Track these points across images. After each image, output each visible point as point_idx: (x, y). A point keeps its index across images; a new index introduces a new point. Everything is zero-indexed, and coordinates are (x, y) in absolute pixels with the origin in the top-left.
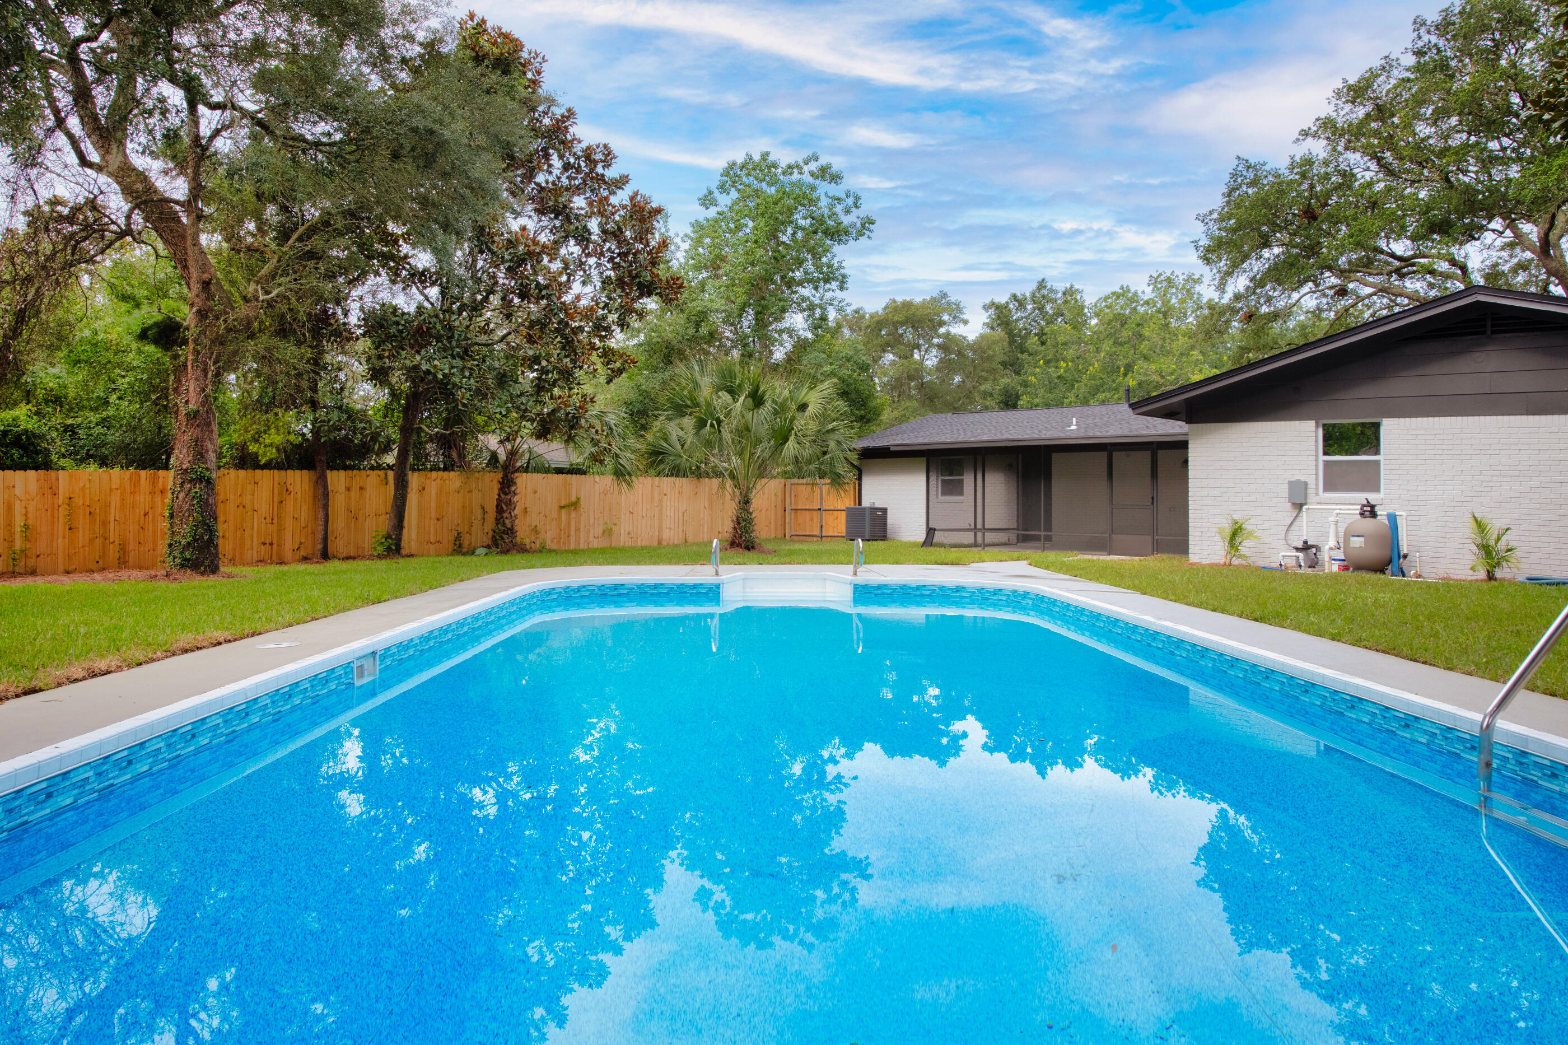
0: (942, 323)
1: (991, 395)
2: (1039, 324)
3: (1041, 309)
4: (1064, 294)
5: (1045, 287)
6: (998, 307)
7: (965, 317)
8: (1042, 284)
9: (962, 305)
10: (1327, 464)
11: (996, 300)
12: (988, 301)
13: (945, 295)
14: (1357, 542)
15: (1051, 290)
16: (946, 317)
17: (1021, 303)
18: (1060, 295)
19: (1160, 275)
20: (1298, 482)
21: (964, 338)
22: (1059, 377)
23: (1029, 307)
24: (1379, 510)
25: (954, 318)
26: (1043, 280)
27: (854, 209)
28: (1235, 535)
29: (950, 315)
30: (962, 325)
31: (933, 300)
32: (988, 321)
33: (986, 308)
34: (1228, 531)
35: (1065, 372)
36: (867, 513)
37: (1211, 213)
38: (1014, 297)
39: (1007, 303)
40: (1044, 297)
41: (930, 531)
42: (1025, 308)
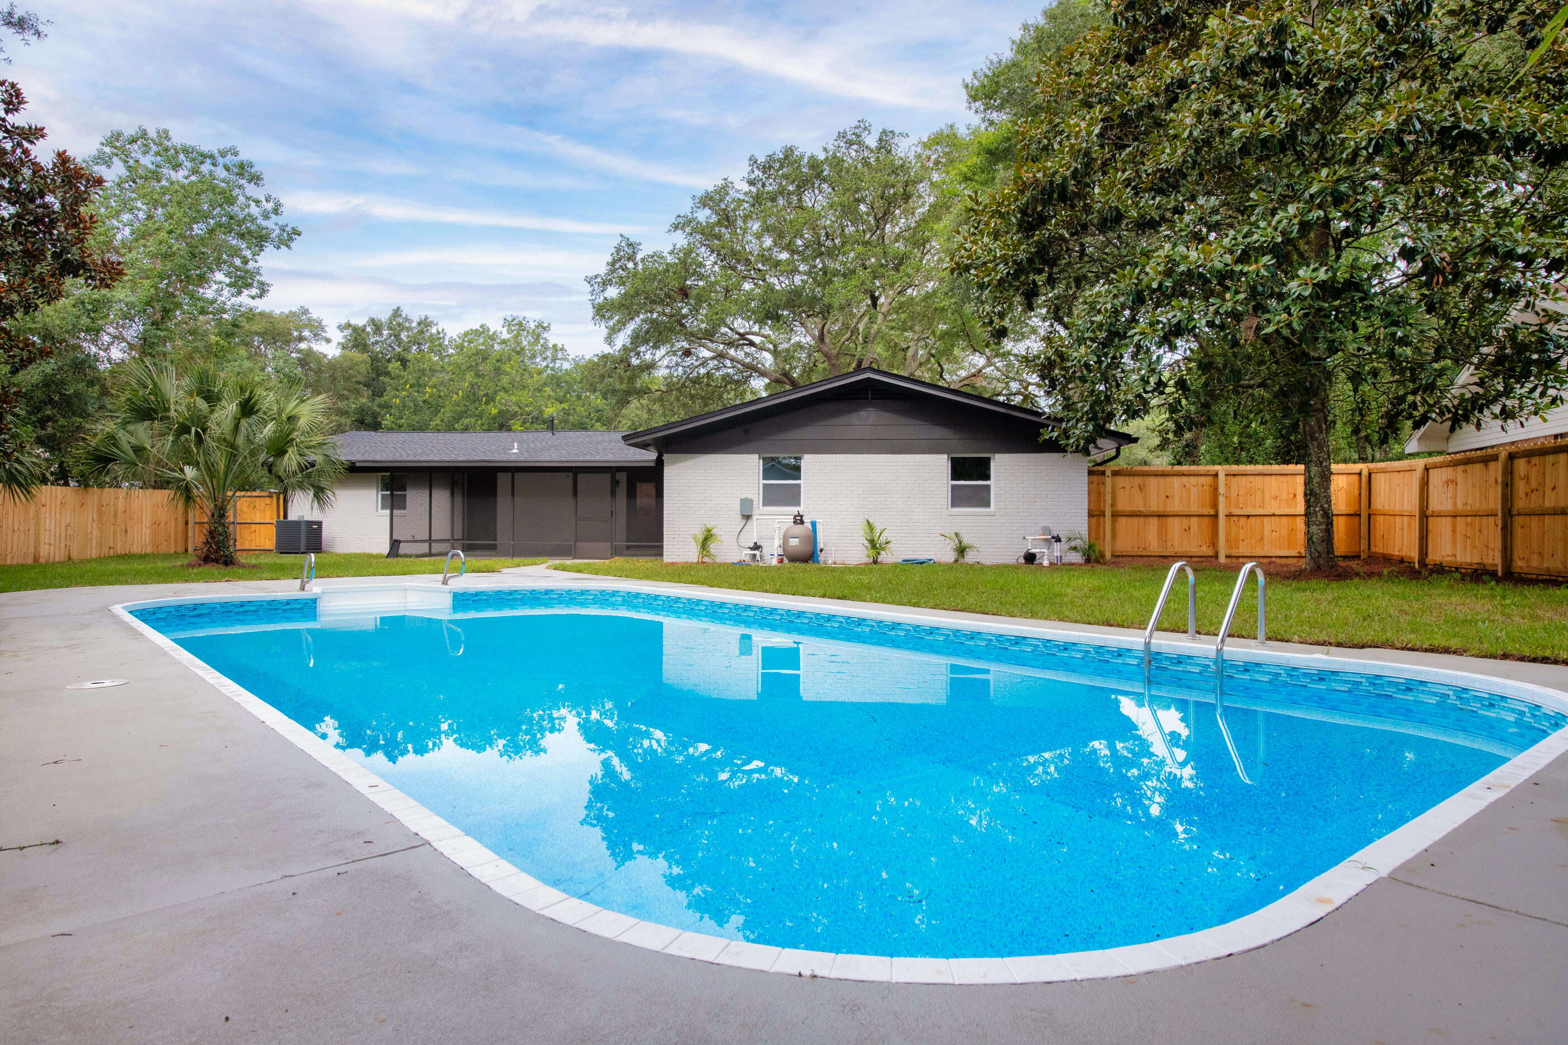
0: (301, 339)
1: (347, 413)
2: (394, 349)
3: (397, 336)
4: (419, 324)
5: (400, 316)
6: (355, 329)
7: (328, 335)
8: (397, 313)
9: (324, 323)
10: (765, 485)
11: (353, 322)
12: (343, 322)
13: (306, 312)
14: (794, 542)
15: (407, 319)
16: (306, 333)
17: (377, 327)
18: (414, 324)
19: (514, 319)
20: (747, 499)
21: (325, 356)
22: (424, 401)
23: (385, 332)
24: (805, 519)
25: (315, 335)
26: (398, 309)
27: (272, 216)
28: (707, 540)
29: (312, 331)
30: (324, 343)
31: (293, 314)
32: (343, 341)
33: (341, 328)
34: (701, 538)
35: (430, 397)
36: (303, 528)
37: (596, 277)
38: (372, 321)
39: (365, 326)
40: (399, 324)
41: (395, 544)
42: (381, 334)
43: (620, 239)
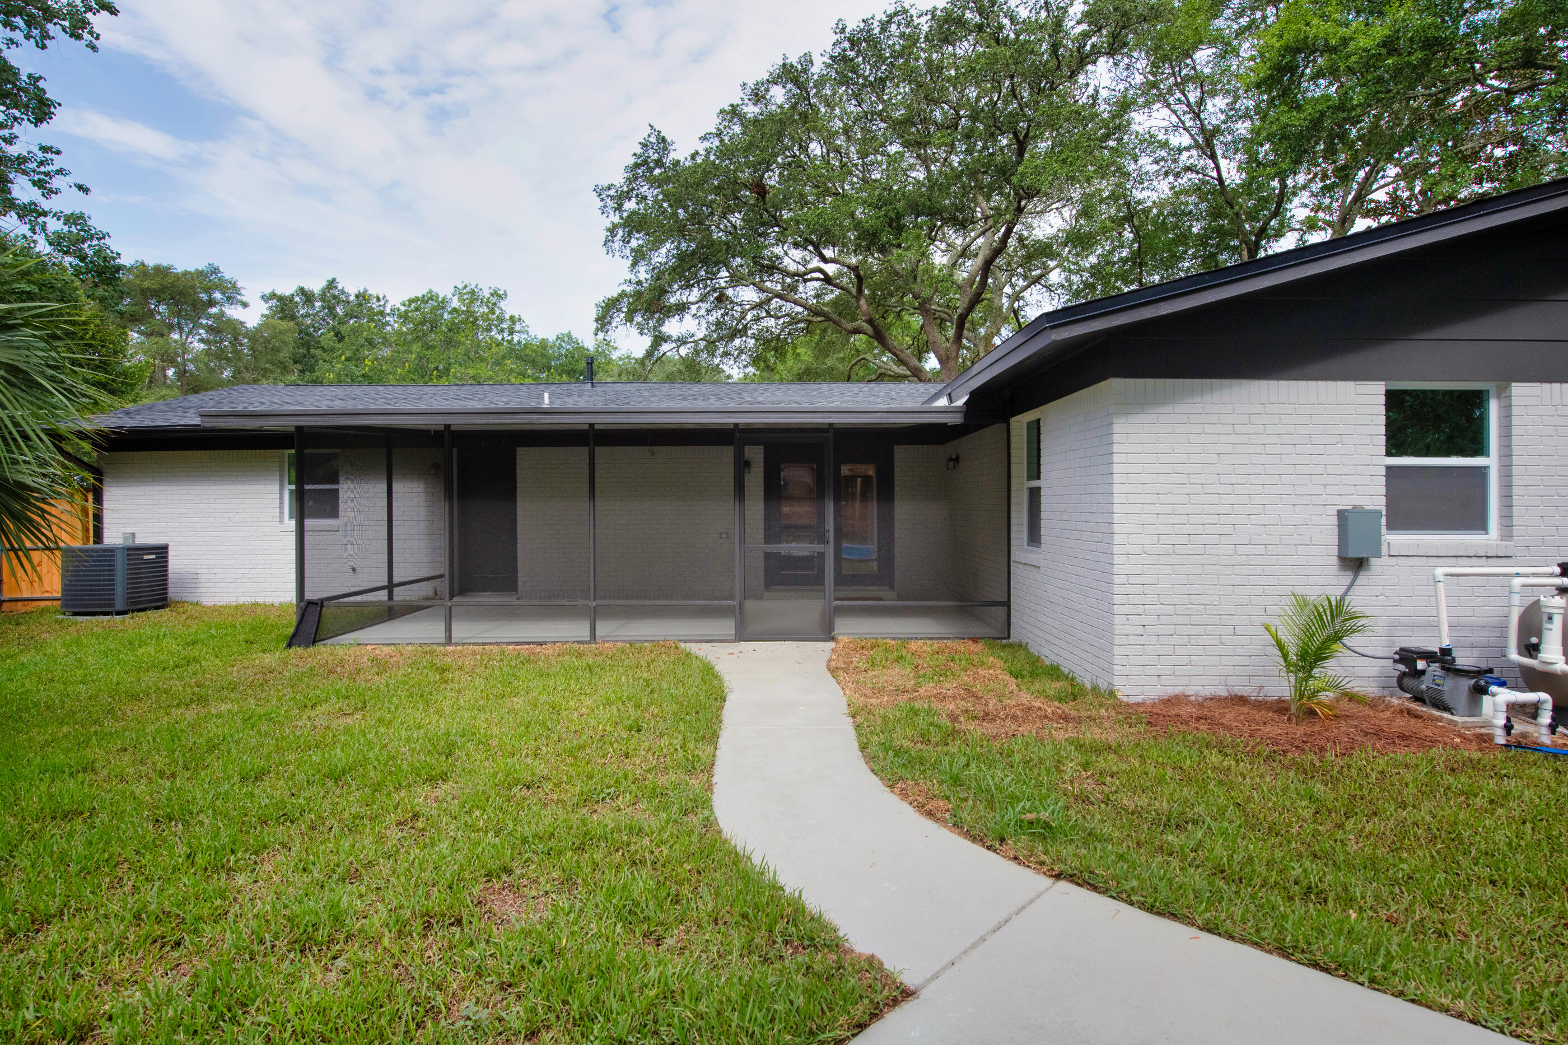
0: (212, 303)
2: (328, 323)
3: (331, 309)
4: (357, 296)
5: (336, 288)
6: (281, 298)
7: (245, 299)
8: (332, 284)
9: (239, 285)
11: (279, 292)
12: (267, 291)
13: (216, 270)
15: (343, 292)
16: (218, 295)
17: (308, 297)
18: (352, 298)
21: (242, 323)
22: (364, 376)
23: (318, 304)
25: (229, 298)
26: (334, 280)
29: (224, 294)
30: (240, 308)
31: (200, 273)
32: (267, 312)
33: (265, 298)
35: (370, 370)
37: (609, 188)
38: (302, 291)
39: (293, 295)
40: (335, 297)
42: (313, 306)
43: (649, 131)
